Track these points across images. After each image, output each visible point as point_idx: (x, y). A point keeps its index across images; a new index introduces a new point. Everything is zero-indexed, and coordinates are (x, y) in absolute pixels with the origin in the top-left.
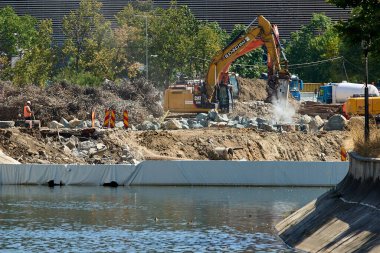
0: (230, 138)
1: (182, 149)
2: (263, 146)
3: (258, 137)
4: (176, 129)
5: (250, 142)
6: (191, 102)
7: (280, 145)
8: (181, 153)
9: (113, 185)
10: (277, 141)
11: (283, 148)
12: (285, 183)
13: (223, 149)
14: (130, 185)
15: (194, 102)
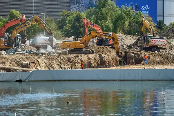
0: (27, 58)
1: (11, 63)
2: (39, 61)
3: (37, 58)
4: (3, 55)
5: (35, 60)
6: (3, 44)
7: (45, 61)
8: (10, 65)
9: (20, 81)
10: (44, 59)
11: (46, 62)
12: (97, 79)
13: (26, 63)
14: (28, 81)
15: (5, 44)
